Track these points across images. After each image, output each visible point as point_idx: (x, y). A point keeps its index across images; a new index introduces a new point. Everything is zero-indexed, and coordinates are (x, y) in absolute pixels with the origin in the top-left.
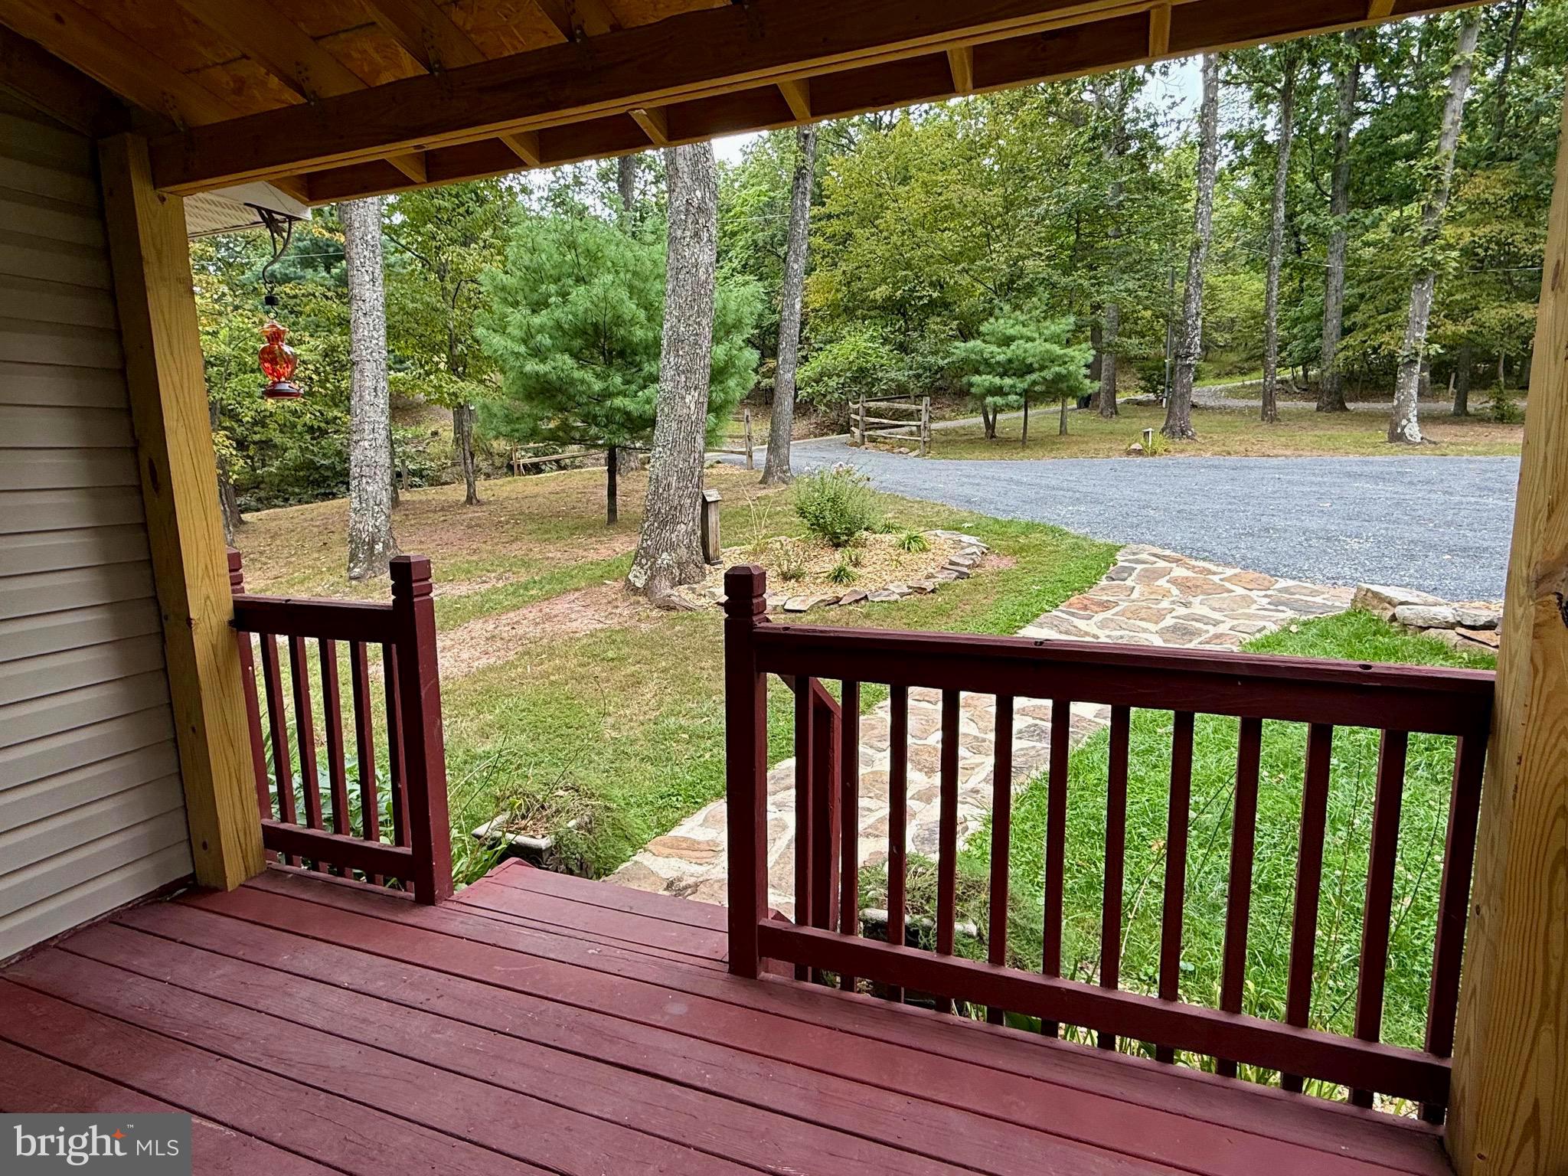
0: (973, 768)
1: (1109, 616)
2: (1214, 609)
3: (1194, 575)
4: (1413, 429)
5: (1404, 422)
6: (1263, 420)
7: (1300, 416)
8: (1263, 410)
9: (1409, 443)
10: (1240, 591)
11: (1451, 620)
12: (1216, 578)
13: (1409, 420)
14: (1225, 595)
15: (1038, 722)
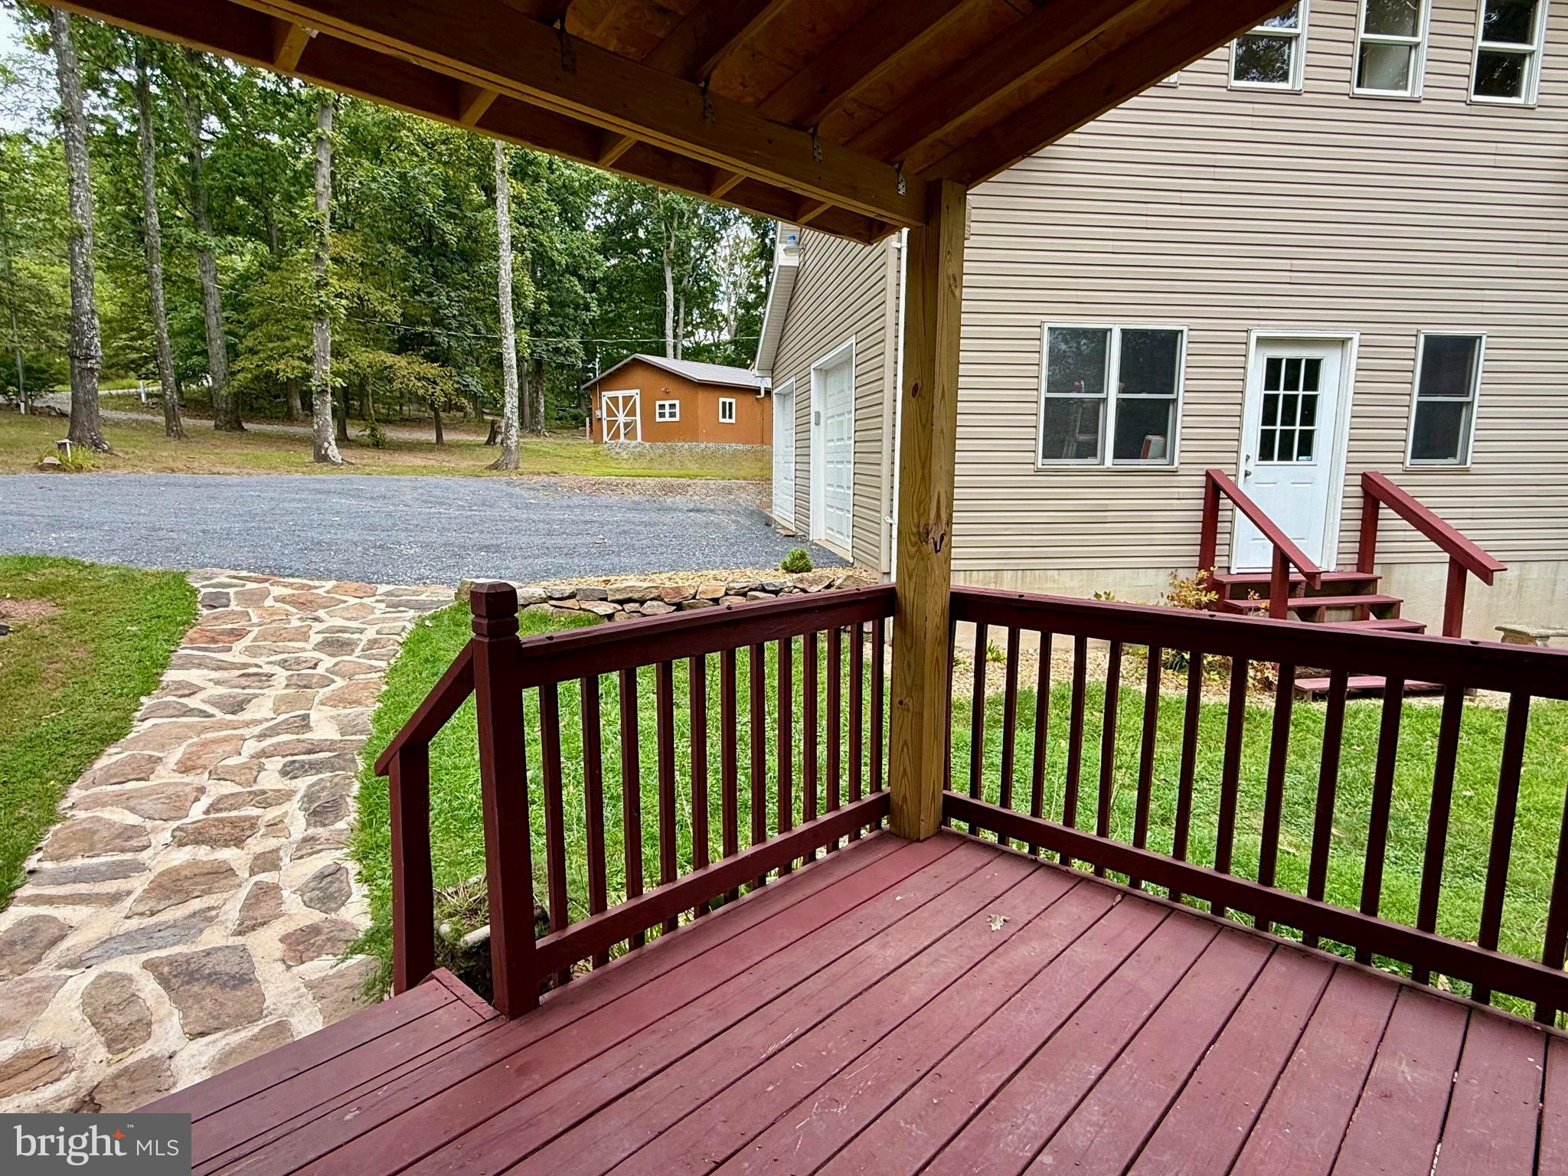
0: (281, 821)
1: (248, 643)
2: (349, 619)
3: (295, 592)
4: (334, 451)
5: (326, 445)
6: (168, 435)
7: (200, 433)
8: (167, 425)
9: (334, 463)
10: (352, 601)
11: (544, 596)
12: (320, 591)
13: (329, 443)
14: (342, 605)
15: (290, 758)
